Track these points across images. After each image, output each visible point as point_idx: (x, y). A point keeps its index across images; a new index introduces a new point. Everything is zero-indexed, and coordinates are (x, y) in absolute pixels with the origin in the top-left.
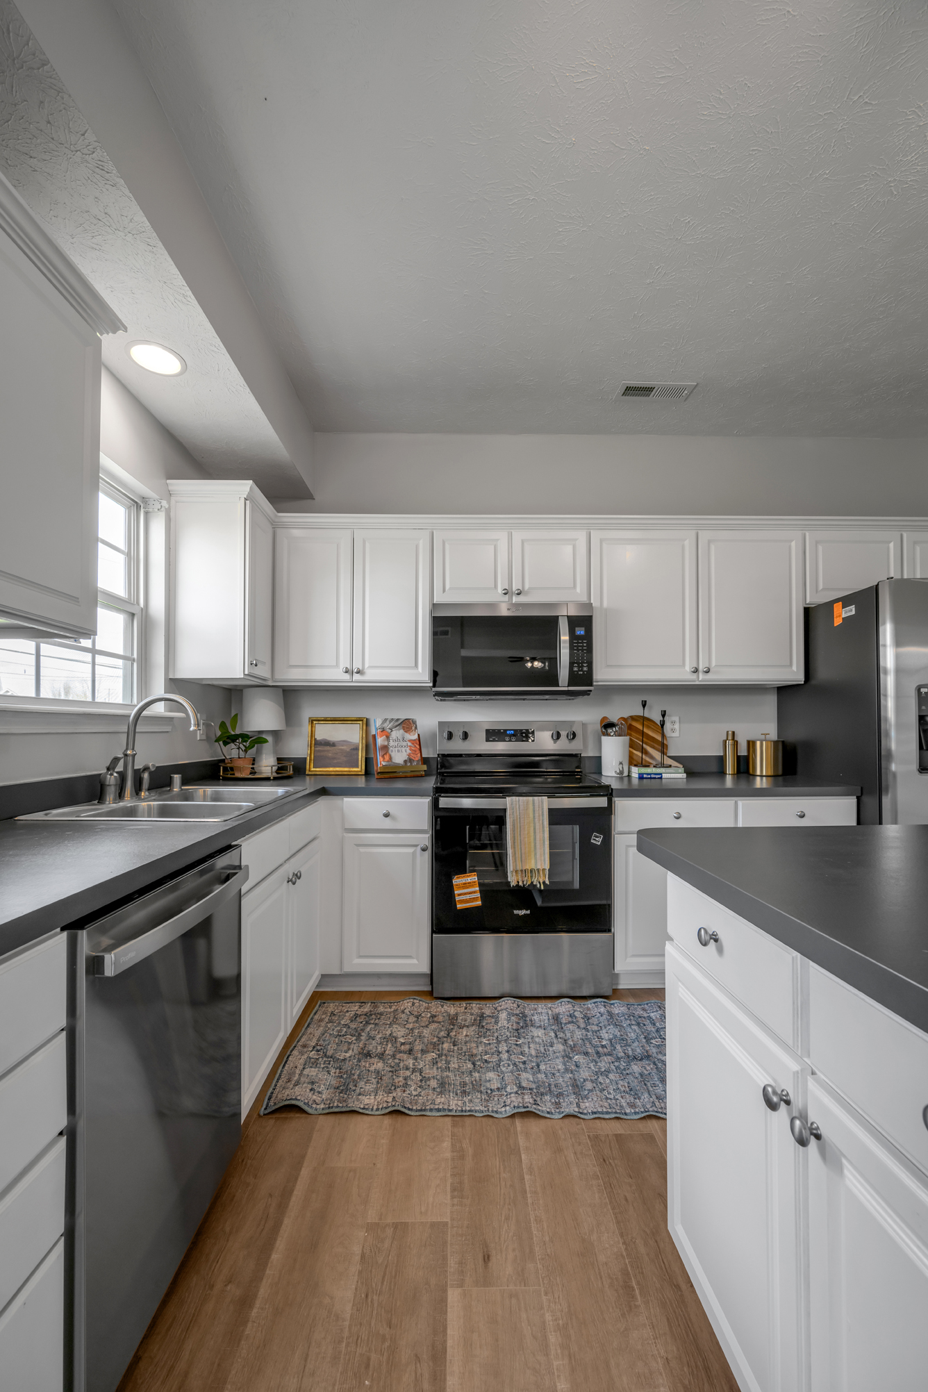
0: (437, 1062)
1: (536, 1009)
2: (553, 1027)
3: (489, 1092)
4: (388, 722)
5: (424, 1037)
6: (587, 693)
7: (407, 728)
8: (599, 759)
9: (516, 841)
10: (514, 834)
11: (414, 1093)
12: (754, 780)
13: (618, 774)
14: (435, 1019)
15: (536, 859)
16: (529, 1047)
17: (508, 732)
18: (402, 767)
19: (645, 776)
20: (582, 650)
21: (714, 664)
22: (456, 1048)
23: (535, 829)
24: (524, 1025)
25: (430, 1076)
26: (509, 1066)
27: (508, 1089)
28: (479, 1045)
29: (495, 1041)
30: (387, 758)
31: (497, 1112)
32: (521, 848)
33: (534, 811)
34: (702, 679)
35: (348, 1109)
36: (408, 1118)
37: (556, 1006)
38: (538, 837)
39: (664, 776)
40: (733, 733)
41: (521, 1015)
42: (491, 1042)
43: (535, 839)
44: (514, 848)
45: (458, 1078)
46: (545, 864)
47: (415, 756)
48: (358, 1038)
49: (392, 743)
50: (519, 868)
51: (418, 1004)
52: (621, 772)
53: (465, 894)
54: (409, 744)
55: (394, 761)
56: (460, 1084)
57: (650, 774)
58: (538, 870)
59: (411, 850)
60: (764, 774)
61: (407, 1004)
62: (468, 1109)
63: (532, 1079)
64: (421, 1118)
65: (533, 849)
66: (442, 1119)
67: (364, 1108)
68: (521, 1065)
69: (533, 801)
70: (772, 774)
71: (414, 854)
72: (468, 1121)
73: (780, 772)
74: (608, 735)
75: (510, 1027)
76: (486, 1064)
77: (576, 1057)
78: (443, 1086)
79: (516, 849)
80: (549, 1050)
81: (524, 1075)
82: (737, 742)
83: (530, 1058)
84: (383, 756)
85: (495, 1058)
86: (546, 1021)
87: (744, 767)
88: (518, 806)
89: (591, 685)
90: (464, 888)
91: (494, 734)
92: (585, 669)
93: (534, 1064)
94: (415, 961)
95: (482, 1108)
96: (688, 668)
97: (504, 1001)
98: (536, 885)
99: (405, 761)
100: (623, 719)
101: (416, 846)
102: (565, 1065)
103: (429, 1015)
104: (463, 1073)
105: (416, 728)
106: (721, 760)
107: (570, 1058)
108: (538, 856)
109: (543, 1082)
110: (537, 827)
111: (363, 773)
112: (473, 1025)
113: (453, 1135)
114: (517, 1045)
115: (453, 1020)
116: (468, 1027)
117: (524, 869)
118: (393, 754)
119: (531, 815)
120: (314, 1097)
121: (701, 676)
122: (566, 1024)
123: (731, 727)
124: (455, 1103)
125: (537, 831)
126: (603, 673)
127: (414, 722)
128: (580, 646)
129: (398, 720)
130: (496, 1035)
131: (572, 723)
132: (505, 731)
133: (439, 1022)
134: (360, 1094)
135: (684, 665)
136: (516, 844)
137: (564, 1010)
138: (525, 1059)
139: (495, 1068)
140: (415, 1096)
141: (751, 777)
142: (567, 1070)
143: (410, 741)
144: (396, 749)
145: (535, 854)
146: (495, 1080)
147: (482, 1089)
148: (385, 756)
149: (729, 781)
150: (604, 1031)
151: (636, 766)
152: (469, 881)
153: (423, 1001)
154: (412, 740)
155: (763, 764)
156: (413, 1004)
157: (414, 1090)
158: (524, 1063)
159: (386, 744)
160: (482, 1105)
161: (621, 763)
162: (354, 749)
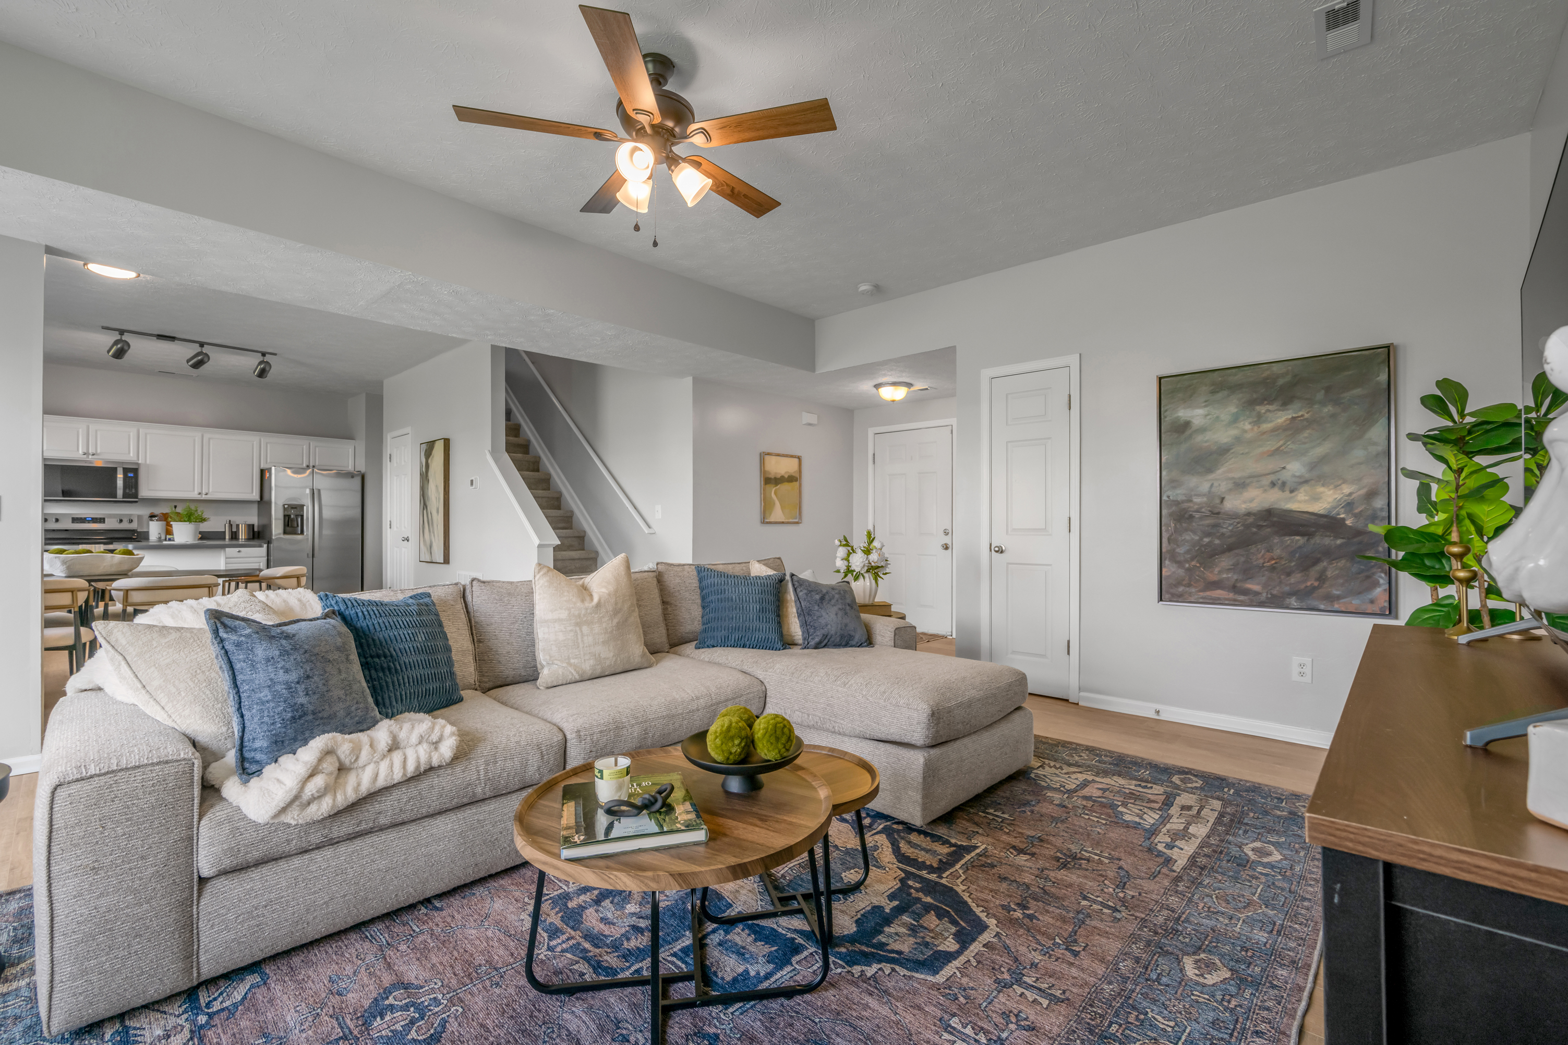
6: (136, 502)
8: (148, 532)
12: (238, 541)
13: (158, 539)
17: (87, 519)
20: (131, 483)
21: (211, 491)
34: (204, 497)
40: (229, 521)
60: (242, 539)
70: (246, 539)
73: (249, 538)
74: (152, 520)
82: (230, 524)
87: (234, 536)
89: (136, 498)
91: (76, 520)
92: (132, 491)
96: (196, 492)
100: (163, 514)
106: (223, 533)
121: (204, 496)
123: (227, 519)
126: (143, 494)
128: (130, 481)
131: (131, 515)
132: (85, 519)
135: (194, 490)
141: (235, 540)
155: (243, 535)
161: (160, 534)
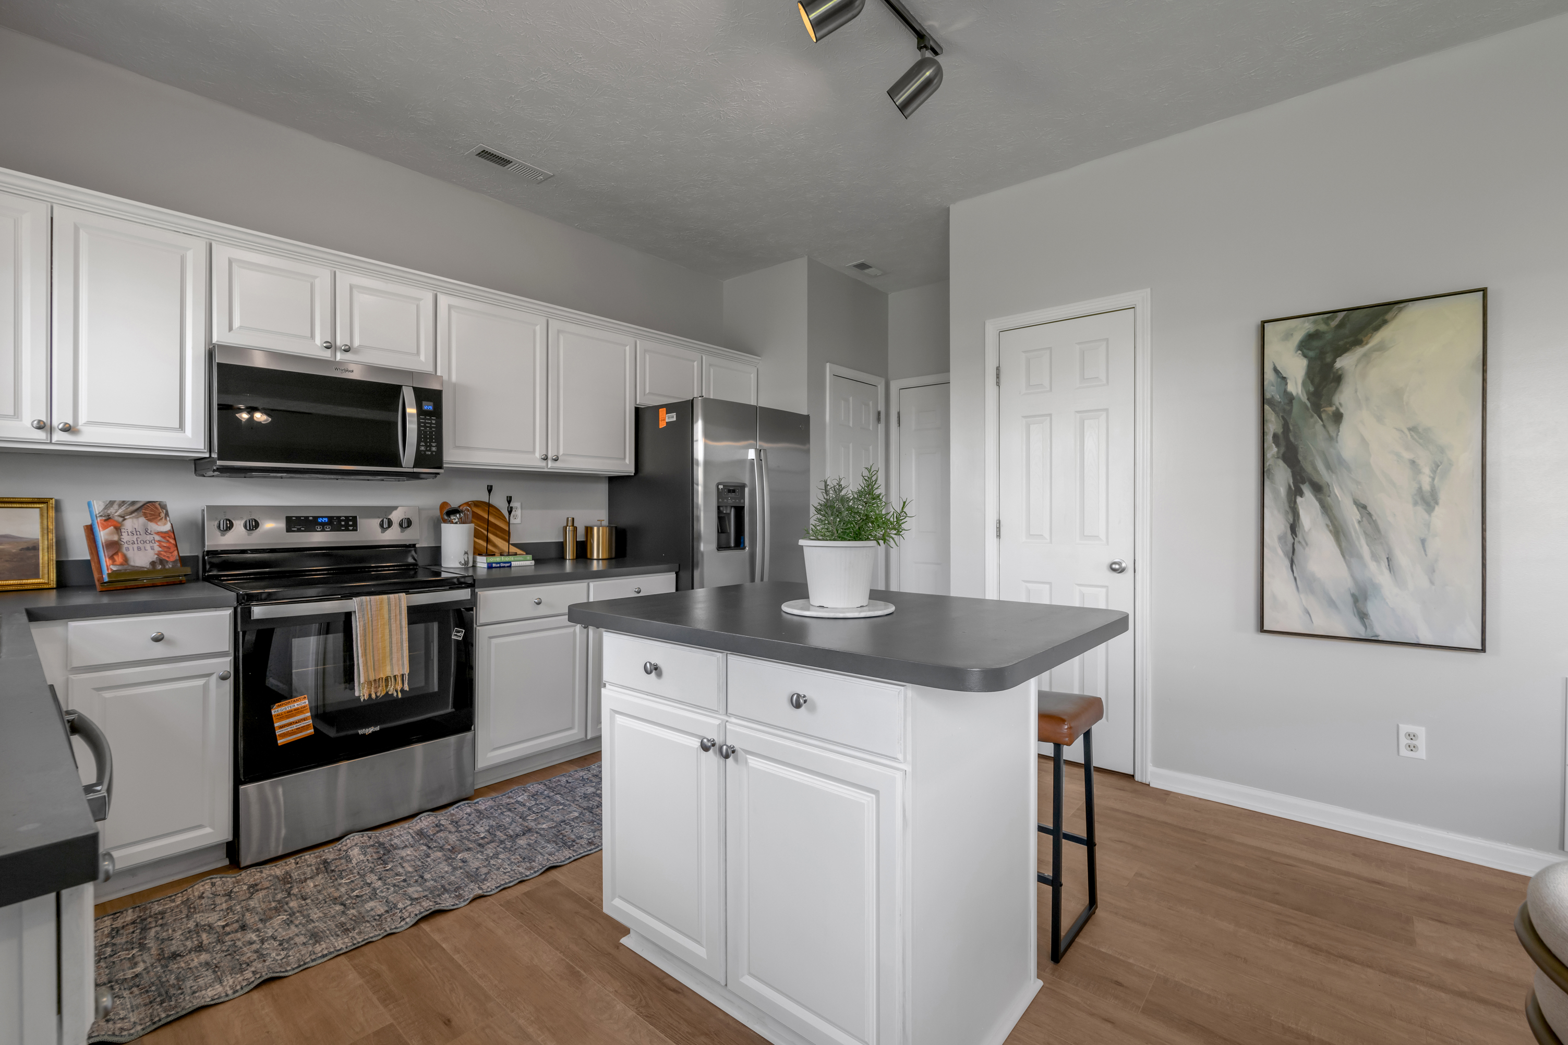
0: (292, 922)
1: (391, 834)
2: (421, 842)
3: (377, 918)
4: (116, 506)
5: (254, 908)
6: (435, 476)
7: (152, 515)
8: (437, 549)
9: (368, 647)
10: (365, 640)
11: (279, 958)
12: (591, 564)
13: (463, 565)
14: (259, 887)
15: (392, 665)
16: (403, 867)
17: (320, 520)
18: (147, 572)
19: (494, 565)
20: (431, 427)
21: (561, 452)
22: (309, 901)
23: (390, 631)
24: (386, 852)
25: (291, 935)
26: (388, 889)
27: (400, 905)
28: (339, 887)
29: (357, 877)
30: (119, 559)
31: (396, 928)
32: (373, 655)
33: (389, 611)
34: (551, 466)
35: (184, 1012)
36: (285, 980)
37: (414, 823)
38: (394, 640)
39: (514, 564)
40: (573, 519)
41: (377, 845)
42: (353, 879)
43: (391, 643)
44: (366, 655)
45: (330, 923)
46: (403, 668)
47: (169, 555)
48: (142, 947)
49: (125, 537)
50: (372, 678)
51: (220, 882)
52: (466, 563)
53: (291, 724)
54: (157, 538)
55: (132, 563)
56: (336, 926)
57: (499, 563)
58: (395, 677)
59: (201, 682)
60: (600, 557)
61: (204, 887)
62: (360, 940)
63: (421, 889)
64: (304, 972)
65: (388, 654)
66: (332, 961)
67: (213, 1000)
68: (402, 884)
69: (389, 599)
70: (607, 557)
71: (205, 687)
72: (366, 949)
73: (613, 555)
74: (450, 522)
75: (370, 858)
76: (359, 899)
77: (460, 855)
78: (316, 937)
79: (368, 656)
80: (427, 861)
81: (410, 890)
82: (576, 528)
83: (409, 875)
84: (112, 558)
85: (367, 890)
86: (411, 839)
87: (583, 551)
88: (369, 607)
89: (440, 467)
90: (288, 717)
91: (296, 523)
92: (434, 449)
93: (417, 878)
94: (208, 830)
95: (377, 933)
96: (538, 455)
97: (349, 839)
98: (393, 694)
99: (153, 563)
100: (467, 504)
101: (209, 675)
102: (451, 865)
103: (245, 887)
104: (334, 916)
105: (167, 514)
106: (561, 546)
107: (454, 859)
108: (395, 660)
109: (435, 887)
110: (394, 628)
111: (53, 584)
112: (318, 874)
113: (355, 967)
114: (387, 870)
115: (286, 879)
116: (311, 878)
117: (377, 678)
118: (130, 554)
119: (386, 616)
120: (119, 1025)
121: (550, 464)
122: (434, 834)
123: (571, 513)
124: (341, 943)
125: (394, 633)
126: (452, 456)
127: (163, 506)
128: (428, 423)
129: (133, 503)
130: (355, 871)
132: (316, 518)
133: (267, 888)
134: (194, 992)
135: (534, 452)
136: (368, 651)
137: (426, 824)
138: (403, 878)
139: (372, 897)
140: (281, 960)
141: (589, 561)
142: (455, 869)
143: (158, 533)
144: (135, 546)
145: (391, 659)
146: (378, 907)
147: (367, 919)
148: (116, 557)
149: (568, 566)
150: (478, 826)
151: (480, 555)
152: (296, 706)
153: (226, 877)
154: (162, 532)
155: (599, 548)
156: (213, 885)
157: (277, 955)
158: (405, 881)
159: (116, 538)
160: (376, 930)
161: (466, 553)
162: (28, 549)
